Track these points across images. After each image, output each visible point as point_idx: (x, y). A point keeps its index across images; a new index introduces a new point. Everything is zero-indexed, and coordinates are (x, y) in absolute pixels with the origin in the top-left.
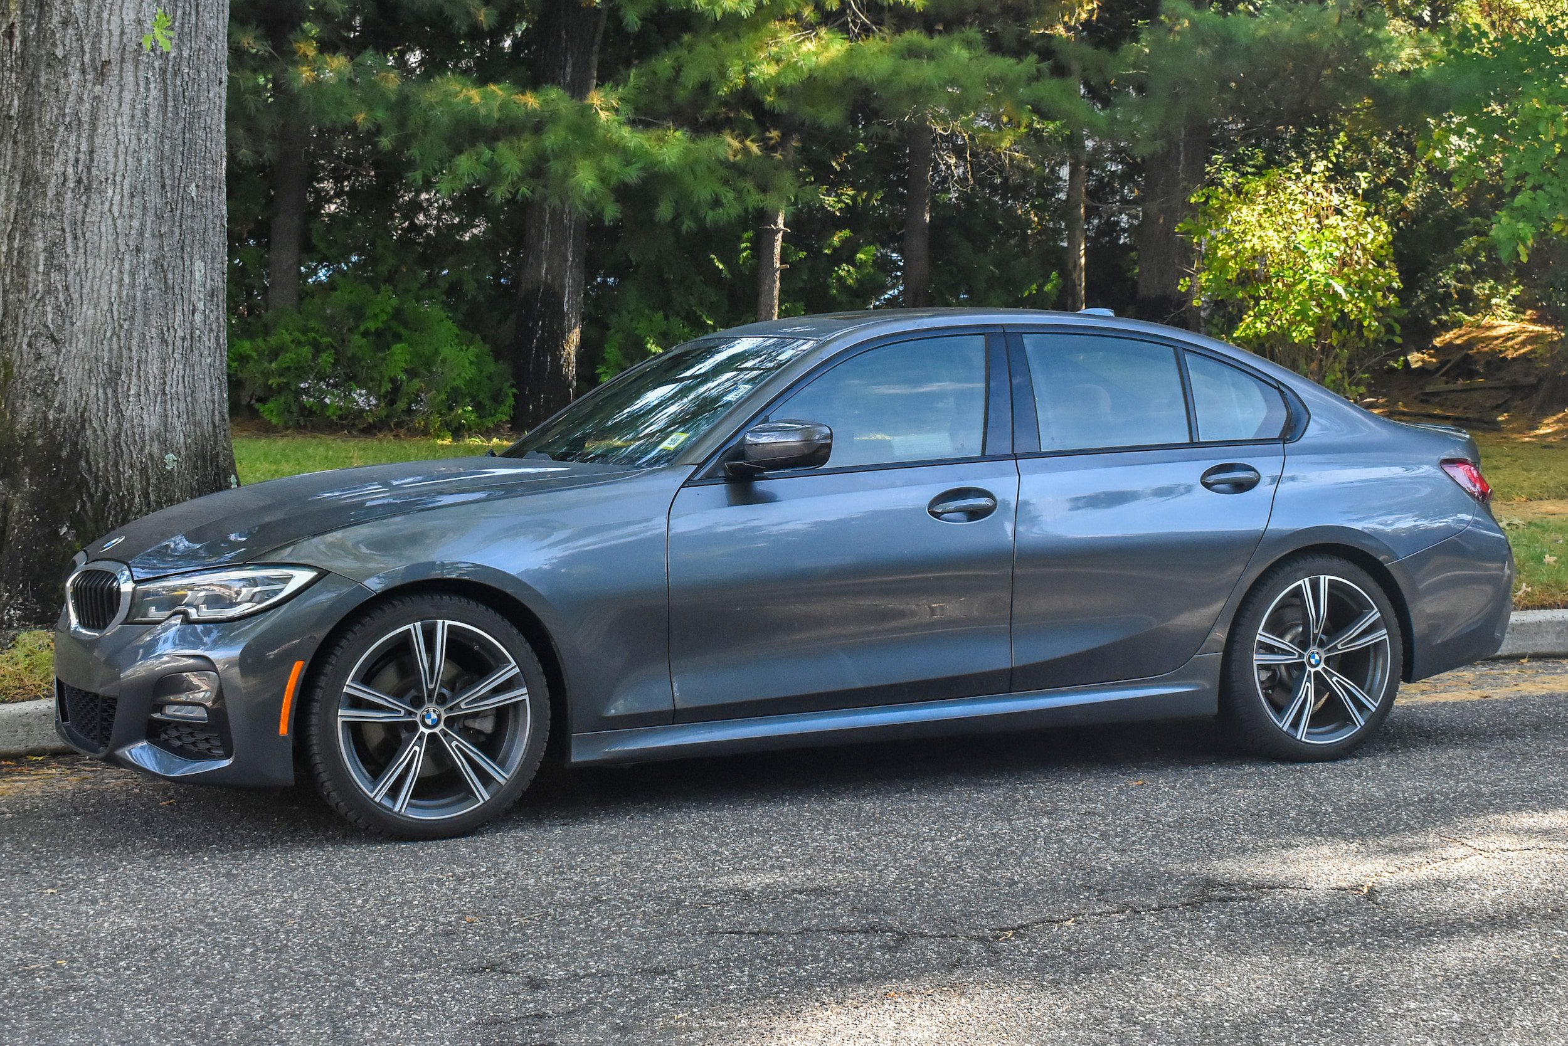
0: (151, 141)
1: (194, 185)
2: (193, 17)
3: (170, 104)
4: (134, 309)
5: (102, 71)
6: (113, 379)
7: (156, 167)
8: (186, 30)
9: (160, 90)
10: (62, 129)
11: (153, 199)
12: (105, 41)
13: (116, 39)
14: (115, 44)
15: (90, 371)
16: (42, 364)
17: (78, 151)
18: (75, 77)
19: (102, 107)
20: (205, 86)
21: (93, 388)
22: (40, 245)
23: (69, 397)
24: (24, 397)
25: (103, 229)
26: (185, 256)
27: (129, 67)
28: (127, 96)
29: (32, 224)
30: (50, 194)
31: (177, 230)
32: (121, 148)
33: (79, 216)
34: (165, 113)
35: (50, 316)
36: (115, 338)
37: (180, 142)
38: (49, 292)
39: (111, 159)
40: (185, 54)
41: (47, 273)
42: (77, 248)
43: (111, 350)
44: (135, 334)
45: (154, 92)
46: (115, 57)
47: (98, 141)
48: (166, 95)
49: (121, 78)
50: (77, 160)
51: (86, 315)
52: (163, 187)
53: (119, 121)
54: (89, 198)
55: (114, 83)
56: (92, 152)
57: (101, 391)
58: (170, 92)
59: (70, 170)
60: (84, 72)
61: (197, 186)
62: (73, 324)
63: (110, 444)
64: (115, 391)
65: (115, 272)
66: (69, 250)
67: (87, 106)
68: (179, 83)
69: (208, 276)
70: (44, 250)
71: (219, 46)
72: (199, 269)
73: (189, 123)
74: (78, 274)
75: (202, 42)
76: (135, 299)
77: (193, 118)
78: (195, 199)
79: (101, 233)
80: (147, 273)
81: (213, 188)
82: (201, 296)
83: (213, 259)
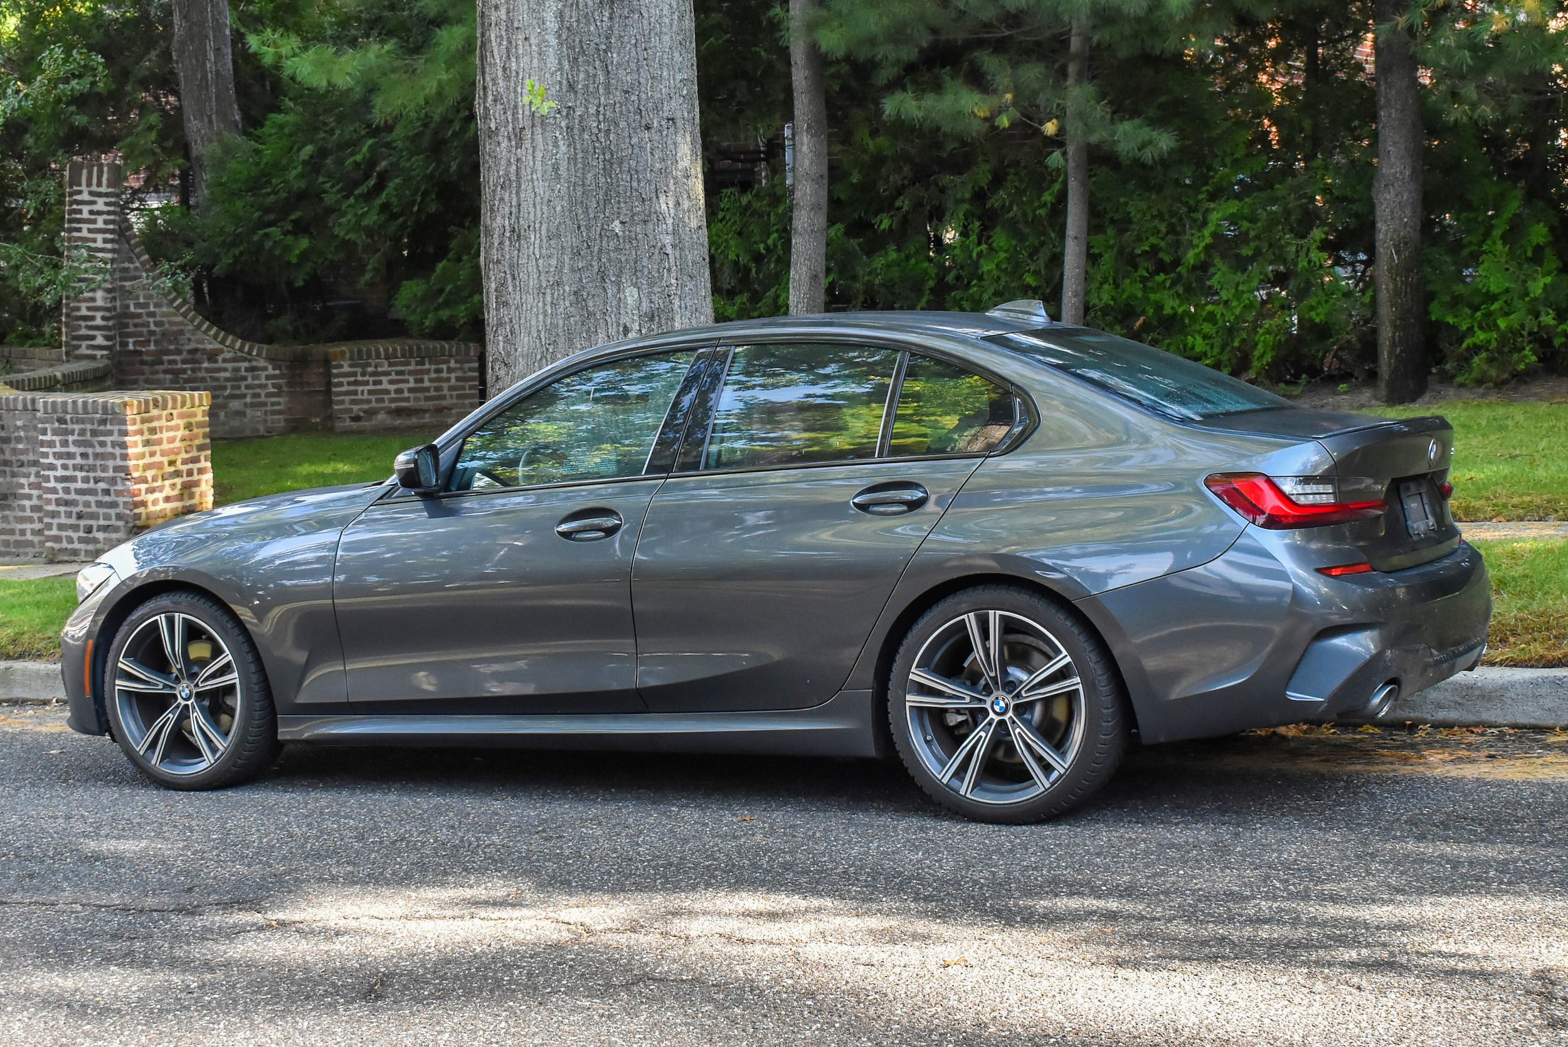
0: (564, 191)
1: (617, 222)
2: (602, 78)
3: (580, 156)
4: (558, 335)
5: (518, 137)
7: (570, 211)
8: (591, 88)
9: (569, 145)
10: (499, 189)
11: (570, 240)
12: (521, 112)
14: (527, 113)
17: (511, 206)
18: (505, 144)
19: (523, 167)
20: (626, 134)
22: (493, 286)
25: (530, 269)
26: (608, 285)
27: (539, 130)
28: (539, 155)
29: (489, 269)
30: (496, 244)
31: (595, 263)
32: (538, 199)
33: (515, 260)
34: (575, 164)
35: (501, 344)
37: (594, 187)
38: (501, 324)
39: (531, 209)
40: (592, 110)
41: (497, 309)
42: (515, 286)
45: (563, 148)
46: (528, 123)
47: (522, 195)
48: (575, 149)
49: (533, 140)
50: (511, 213)
51: (524, 342)
52: (579, 228)
53: (535, 177)
54: (519, 246)
55: (528, 146)
56: (519, 205)
58: (578, 146)
59: (507, 223)
60: (510, 140)
61: (622, 223)
62: (516, 351)
65: (540, 304)
66: (510, 289)
67: (514, 167)
68: (586, 137)
69: (644, 300)
70: (496, 290)
71: (643, 96)
72: (631, 295)
73: (604, 169)
74: (517, 308)
75: (618, 96)
76: (557, 326)
77: (611, 164)
78: (620, 234)
79: (530, 274)
80: (567, 304)
81: (645, 222)
82: (636, 318)
83: (651, 285)
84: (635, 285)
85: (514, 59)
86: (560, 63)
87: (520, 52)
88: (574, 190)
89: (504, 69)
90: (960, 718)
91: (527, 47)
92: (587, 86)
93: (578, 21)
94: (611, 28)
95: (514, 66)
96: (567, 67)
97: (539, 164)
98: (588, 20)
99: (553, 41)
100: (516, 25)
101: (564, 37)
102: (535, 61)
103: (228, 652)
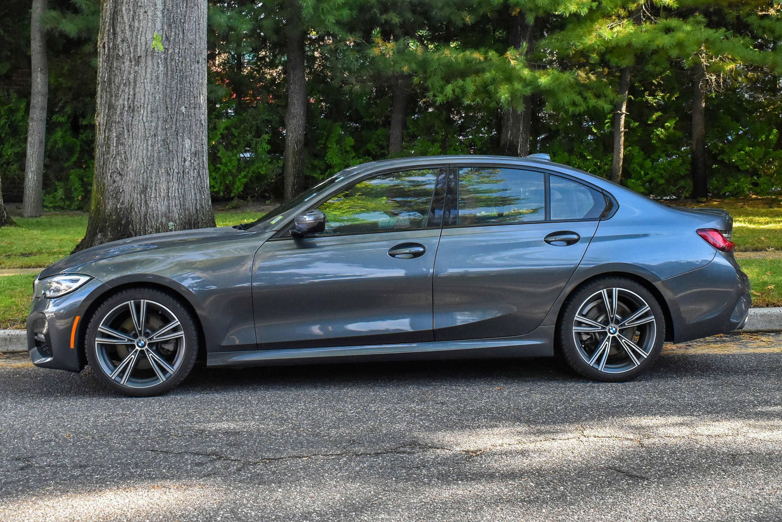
0: (160, 89)
1: (183, 107)
2: (181, 36)
3: (169, 73)
4: (154, 161)
5: (138, 61)
6: (144, 190)
7: (163, 100)
8: (177, 41)
9: (164, 67)
10: (122, 85)
11: (162, 114)
12: (139, 48)
13: (143, 46)
14: (143, 49)
15: (134, 187)
16: (116, 184)
17: (129, 95)
18: (127, 63)
19: (138, 76)
20: (189, 64)
21: (136, 195)
22: (114, 134)
23: (126, 198)
24: (109, 199)
25: (139, 127)
26: (179, 138)
27: (149, 58)
28: (149, 70)
29: (111, 126)
30: (118, 113)
31: (174, 127)
32: (147, 93)
33: (130, 122)
34: (167, 77)
35: (118, 164)
36: (145, 173)
37: (175, 89)
38: (118, 154)
39: (142, 97)
40: (177, 51)
41: (117, 146)
42: (129, 135)
43: (143, 178)
44: (154, 171)
45: (161, 68)
46: (143, 54)
47: (137, 90)
48: (167, 69)
49: (146, 63)
50: (129, 98)
51: (133, 164)
52: (167, 108)
53: (145, 81)
54: (134, 114)
55: (143, 65)
56: (135, 95)
57: (139, 196)
58: (169, 68)
59: (126, 103)
60: (131, 61)
61: (186, 107)
62: (128, 168)
63: (142, 218)
64: (145, 196)
65: (145, 145)
66: (126, 136)
67: (132, 75)
68: (173, 64)
69: (193, 146)
70: (116, 137)
71: (197, 47)
72: (187, 143)
73: (180, 80)
74: (130, 146)
75: (187, 45)
76: (154, 156)
77: (183, 78)
78: (185, 113)
79: (139, 129)
80: (159, 145)
81: (195, 108)
82: (189, 154)
83: (196, 138)
84: (190, 138)
85: (136, 22)
86: (162, 26)
87: (141, 18)
88: (166, 89)
89: (130, 26)
90: (589, 337)
91: (146, 17)
92: (175, 39)
93: (172, 6)
94: (186, 12)
95: (136, 24)
96: (166, 28)
97: (148, 76)
98: (177, 7)
99: (160, 14)
100: (139, 4)
101: (165, 13)
102: (150, 24)
103: (177, 320)
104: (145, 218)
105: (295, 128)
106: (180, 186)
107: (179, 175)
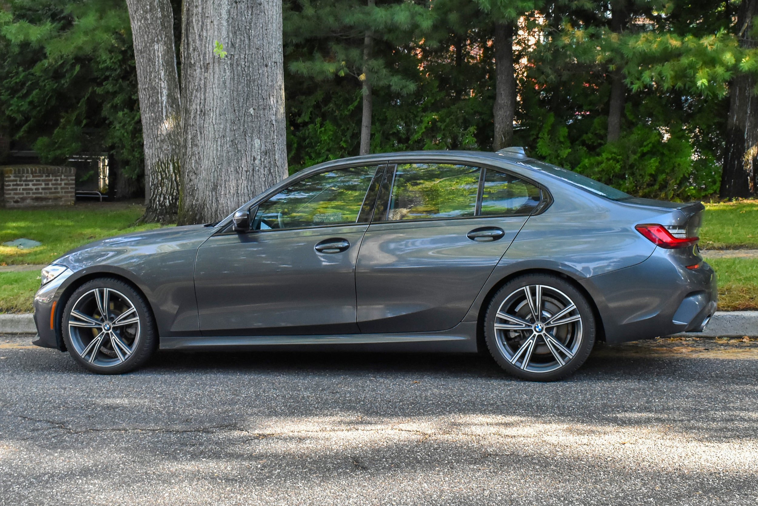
0: (228, 93)
1: (252, 109)
2: (247, 42)
3: (236, 77)
4: (223, 160)
5: (206, 67)
6: (215, 188)
7: (231, 103)
8: (242, 46)
9: (231, 72)
10: (195, 91)
11: (230, 116)
12: (207, 56)
13: (211, 54)
14: (211, 56)
15: (207, 185)
16: (192, 183)
17: (201, 100)
18: (198, 71)
19: (208, 82)
20: (257, 68)
21: (208, 192)
22: (190, 137)
23: (199, 195)
24: (187, 196)
25: (210, 129)
26: (247, 138)
27: (217, 65)
28: (216, 76)
29: (188, 129)
30: (192, 117)
31: (242, 127)
32: (215, 97)
33: (202, 125)
34: (234, 81)
35: (193, 164)
36: (216, 172)
37: (242, 92)
38: (193, 155)
39: (212, 101)
40: (242, 56)
41: (192, 148)
42: (202, 137)
43: (214, 177)
44: (223, 170)
45: (228, 74)
46: (211, 61)
47: (207, 95)
48: (234, 74)
49: (214, 69)
50: (200, 103)
51: (205, 163)
52: (234, 111)
53: (214, 86)
54: (205, 118)
55: (211, 72)
56: (205, 99)
57: (210, 193)
58: (235, 73)
59: (198, 107)
60: (201, 69)
61: (254, 109)
62: (201, 167)
63: (213, 214)
64: (216, 193)
65: (215, 146)
66: (199, 138)
67: (203, 81)
68: (239, 69)
69: (263, 145)
70: (191, 139)
71: (265, 51)
72: (257, 143)
73: (247, 84)
74: (202, 147)
75: (254, 51)
76: (223, 156)
77: (250, 82)
78: (253, 114)
79: (209, 131)
80: (228, 146)
81: (264, 109)
82: (259, 153)
83: (266, 138)
84: (259, 138)
85: (205, 31)
86: (228, 34)
87: (209, 28)
88: (233, 93)
89: (200, 36)
90: (517, 334)
91: (212, 26)
92: (240, 45)
93: (237, 15)
94: (251, 19)
95: (205, 34)
96: (231, 35)
97: (216, 81)
98: (242, 15)
99: (225, 24)
100: (207, 15)
101: (230, 22)
102: (216, 33)
103: (133, 307)
104: (216, 214)
105: (502, 119)
106: (250, 183)
107: (248, 173)
